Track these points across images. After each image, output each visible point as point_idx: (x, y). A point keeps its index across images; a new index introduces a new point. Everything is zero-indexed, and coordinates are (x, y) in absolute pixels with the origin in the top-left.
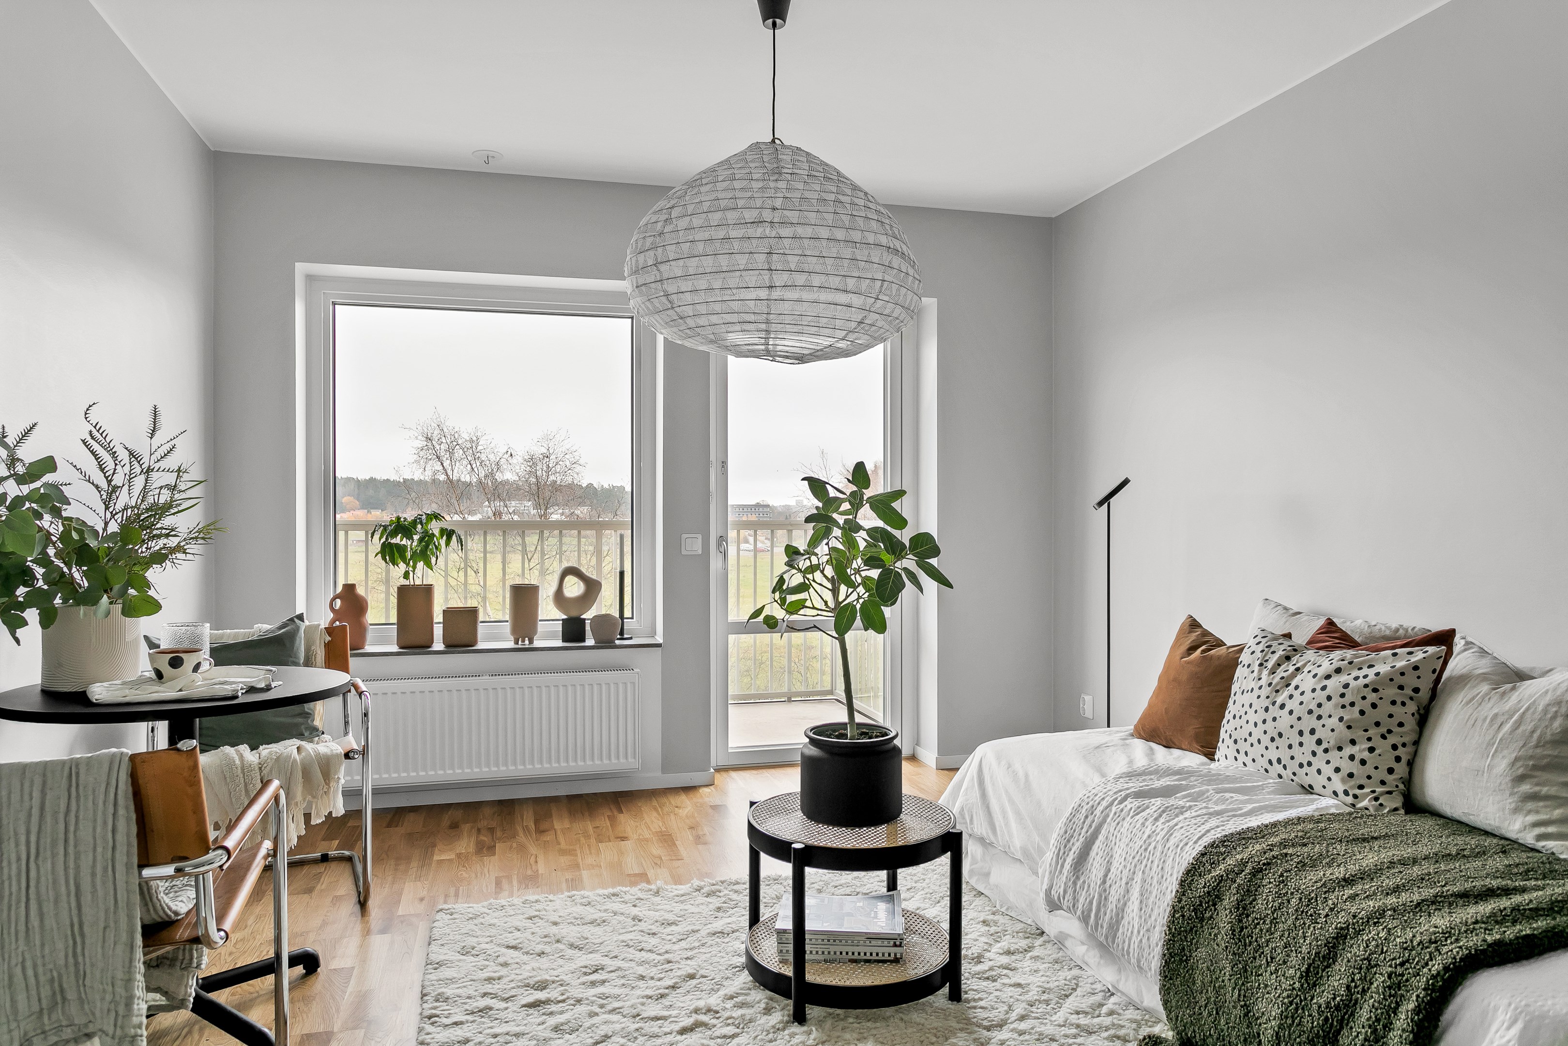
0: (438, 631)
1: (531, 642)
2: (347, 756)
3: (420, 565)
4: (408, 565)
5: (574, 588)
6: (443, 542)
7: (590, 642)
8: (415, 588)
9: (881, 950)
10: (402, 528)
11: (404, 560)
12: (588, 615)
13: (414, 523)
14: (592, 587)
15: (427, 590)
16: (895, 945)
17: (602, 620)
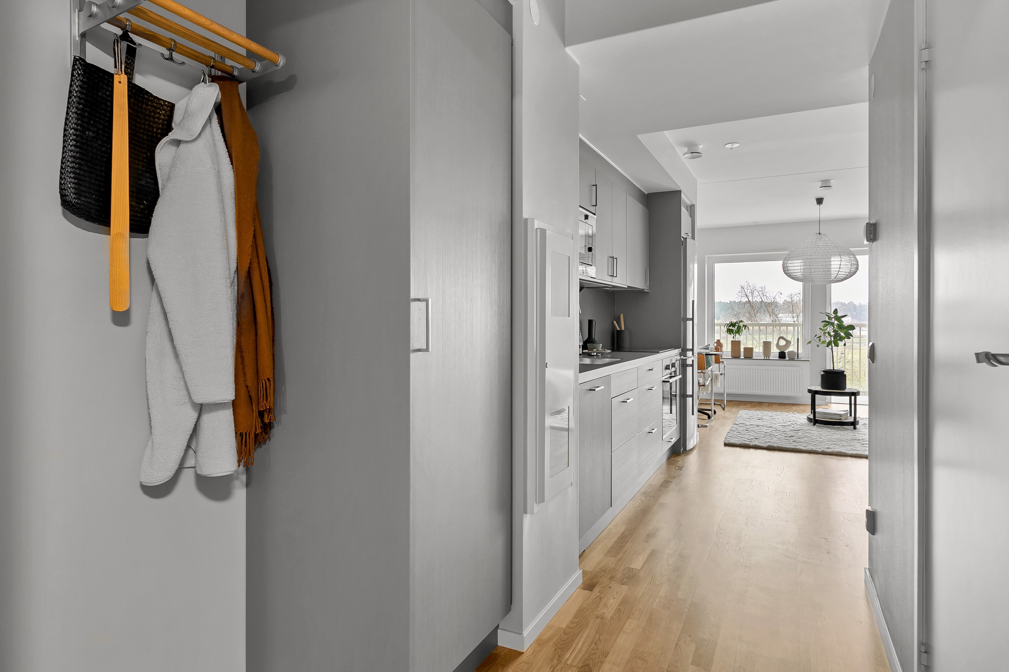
0: (742, 354)
1: (769, 358)
2: (721, 374)
3: (737, 335)
4: (734, 334)
5: (782, 343)
6: (743, 328)
7: (787, 359)
8: (736, 341)
9: (836, 417)
10: (733, 325)
11: (733, 333)
12: (786, 351)
13: (736, 323)
14: (788, 343)
15: (739, 342)
16: (840, 416)
17: (790, 353)
